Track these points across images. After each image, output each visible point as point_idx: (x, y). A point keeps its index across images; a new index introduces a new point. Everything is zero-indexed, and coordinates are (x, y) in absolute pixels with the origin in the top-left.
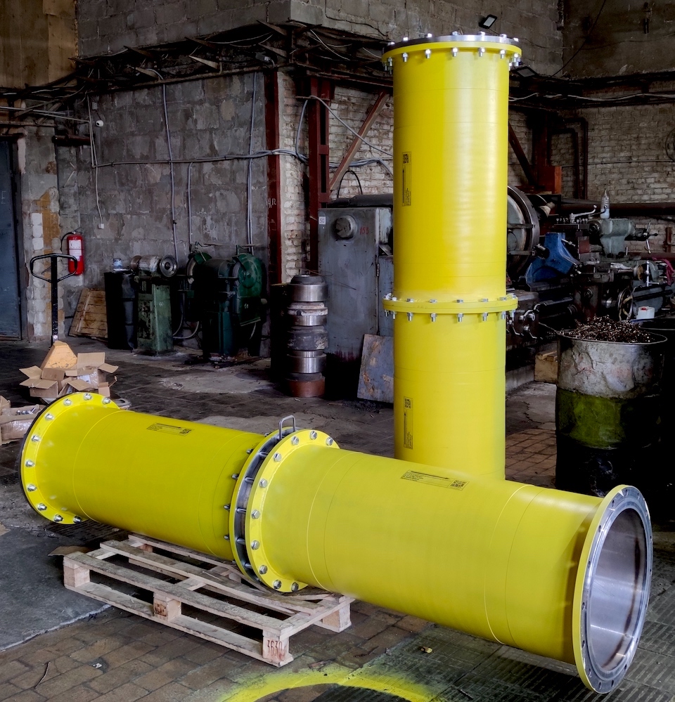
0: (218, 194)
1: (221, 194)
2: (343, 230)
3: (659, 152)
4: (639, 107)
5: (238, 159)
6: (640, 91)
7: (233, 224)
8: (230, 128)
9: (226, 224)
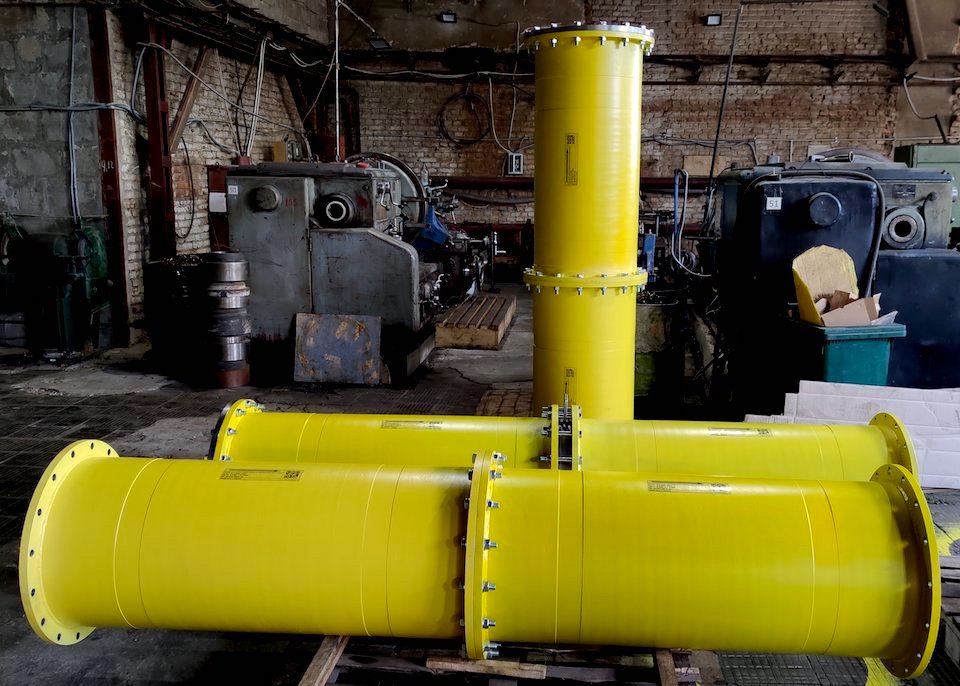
0: (16, 152)
1: (23, 153)
2: (267, 202)
3: (427, 129)
4: (406, 84)
5: (50, 110)
6: (405, 68)
7: (45, 189)
8: (35, 71)
9: (32, 190)
